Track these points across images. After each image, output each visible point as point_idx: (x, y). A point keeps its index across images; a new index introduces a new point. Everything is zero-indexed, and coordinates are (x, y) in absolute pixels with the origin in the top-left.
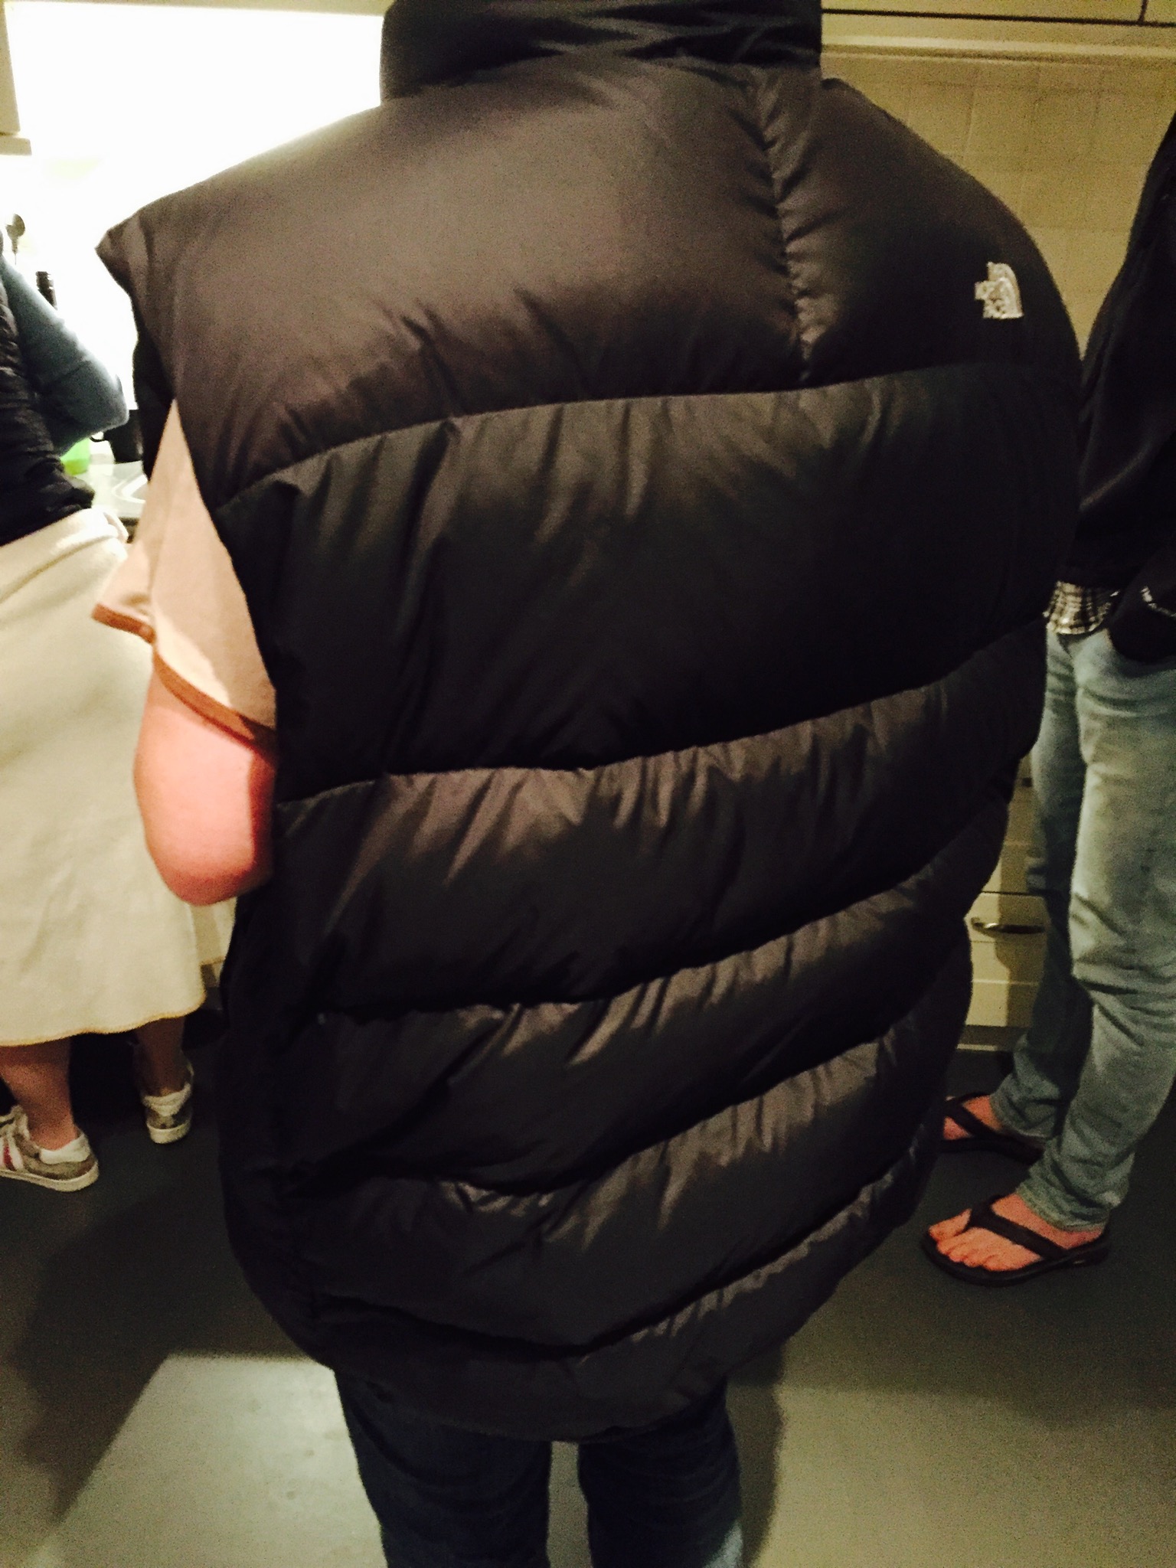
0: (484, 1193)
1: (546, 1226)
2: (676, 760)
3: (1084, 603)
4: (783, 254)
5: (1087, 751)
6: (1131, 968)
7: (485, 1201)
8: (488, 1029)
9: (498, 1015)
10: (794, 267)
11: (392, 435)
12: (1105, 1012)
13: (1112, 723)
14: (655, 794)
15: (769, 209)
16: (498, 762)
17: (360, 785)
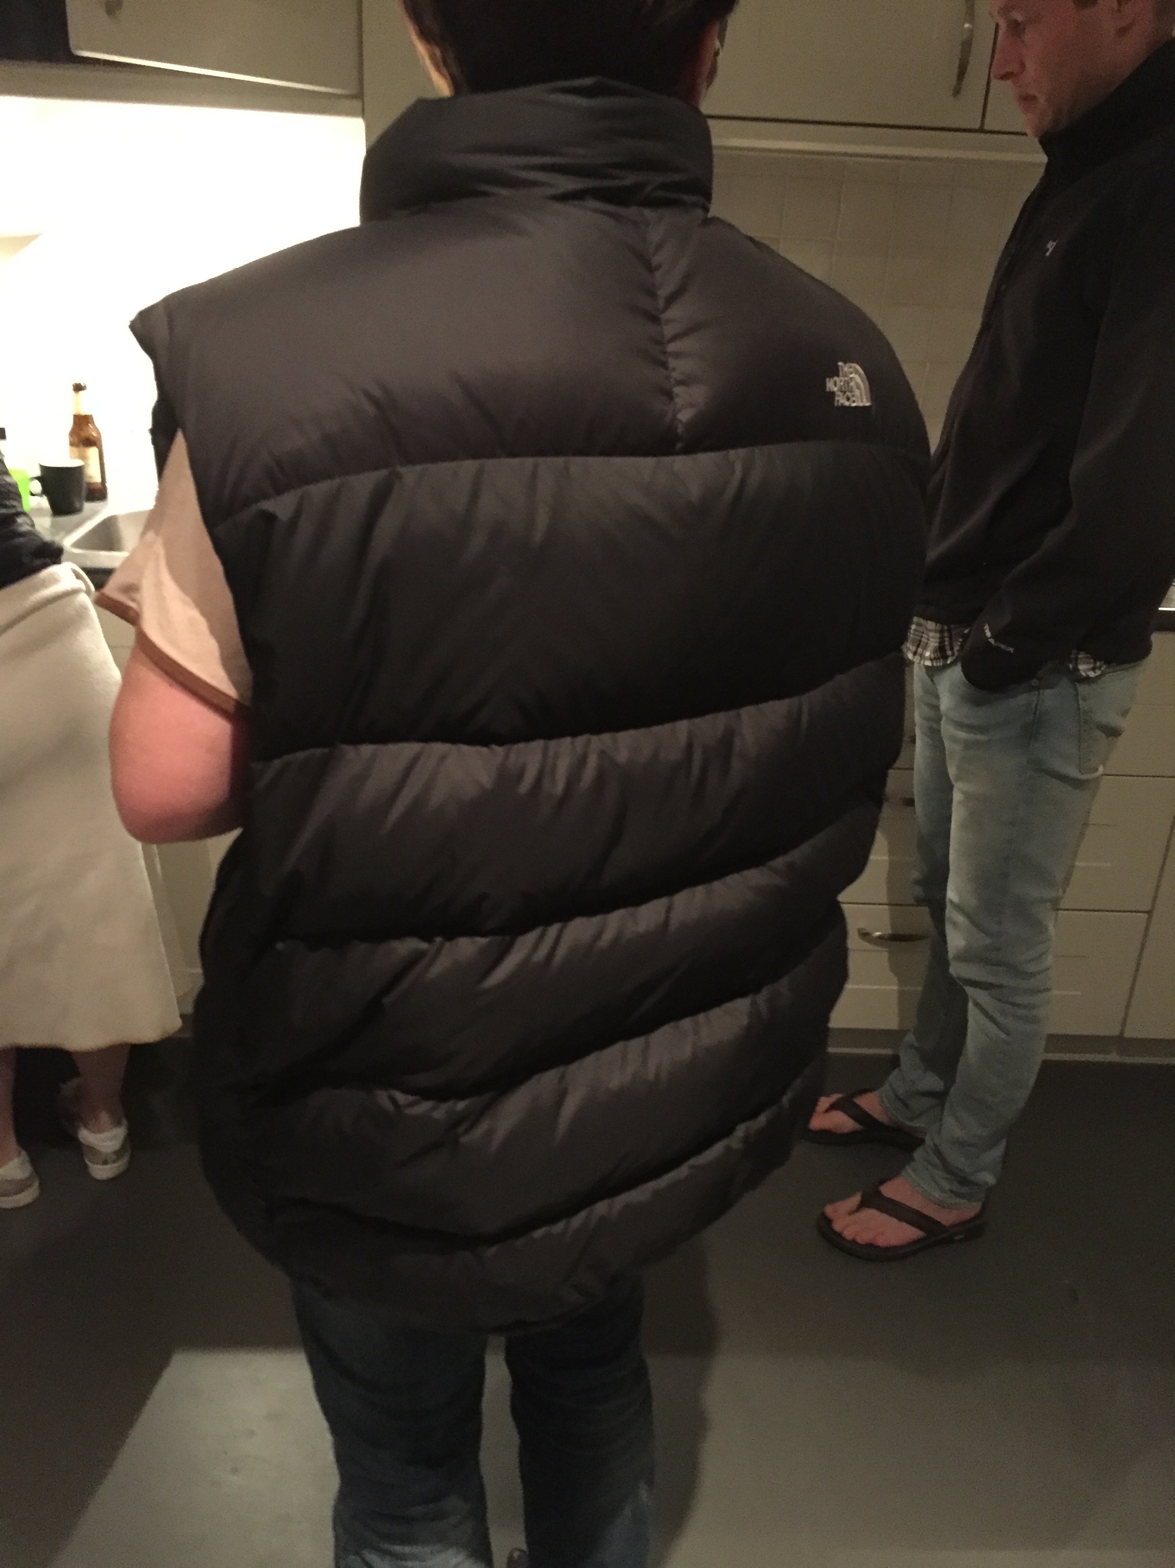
0: (411, 1098)
1: (461, 1129)
2: (572, 743)
3: (942, 639)
4: (664, 353)
5: (952, 771)
6: (998, 964)
7: (411, 1105)
8: (416, 958)
9: (424, 945)
10: (672, 363)
11: (351, 478)
12: (977, 1004)
13: (968, 745)
14: (554, 768)
15: (655, 319)
16: (426, 739)
17: (318, 751)
